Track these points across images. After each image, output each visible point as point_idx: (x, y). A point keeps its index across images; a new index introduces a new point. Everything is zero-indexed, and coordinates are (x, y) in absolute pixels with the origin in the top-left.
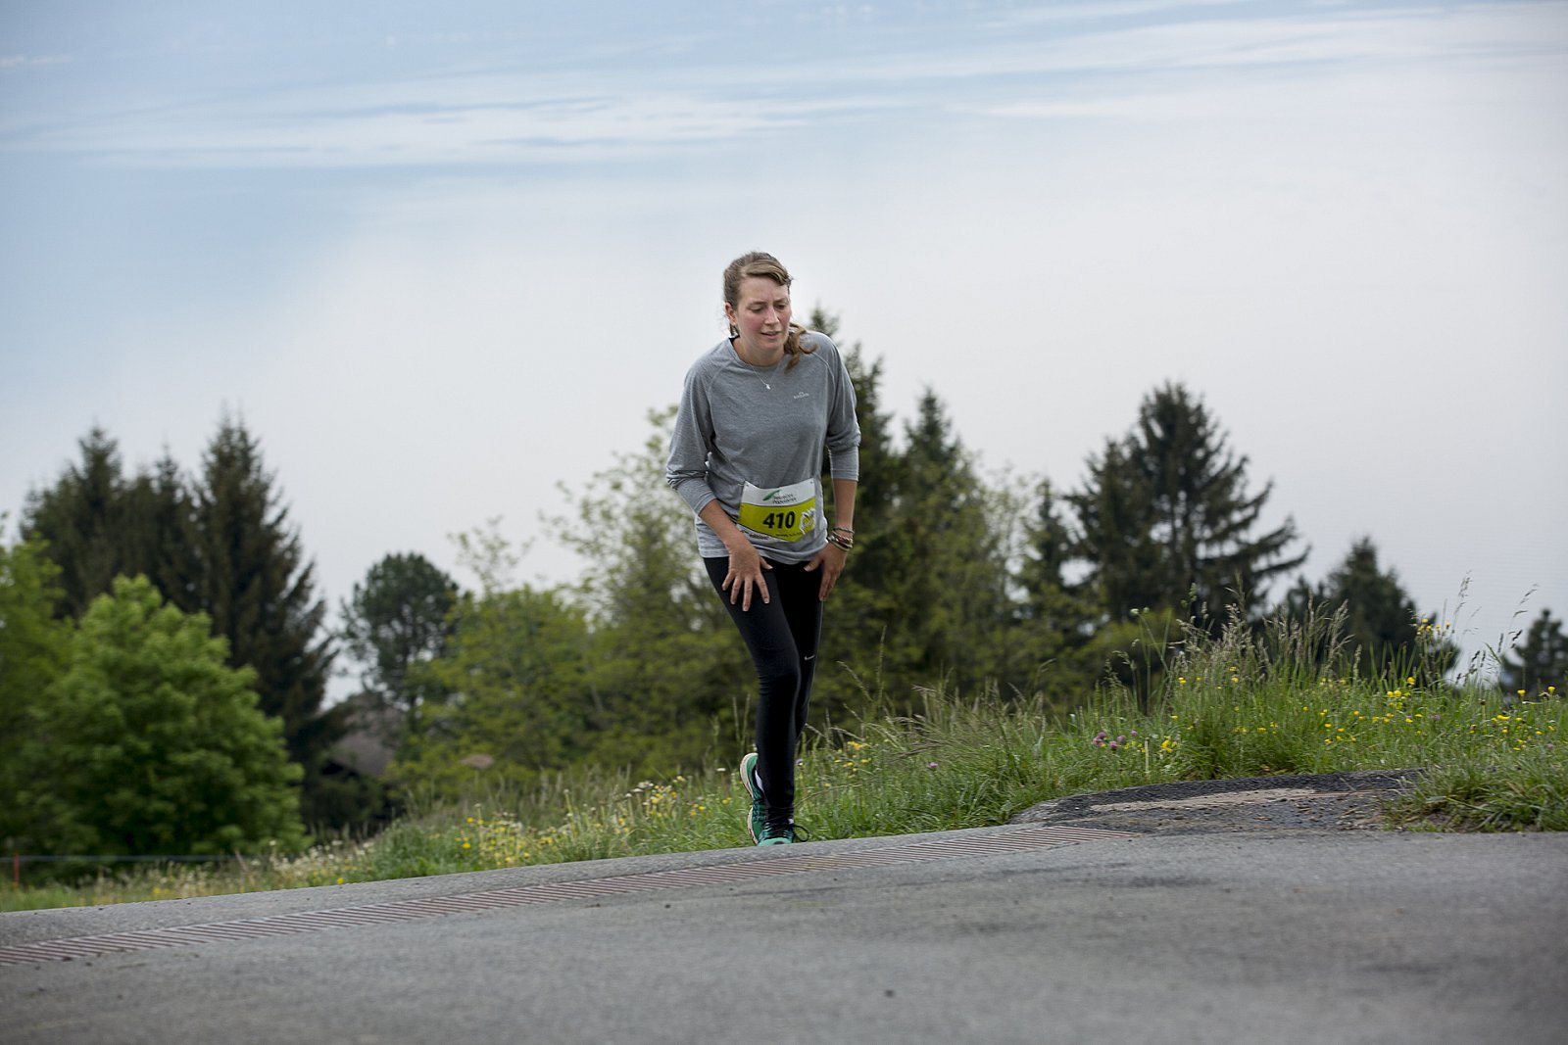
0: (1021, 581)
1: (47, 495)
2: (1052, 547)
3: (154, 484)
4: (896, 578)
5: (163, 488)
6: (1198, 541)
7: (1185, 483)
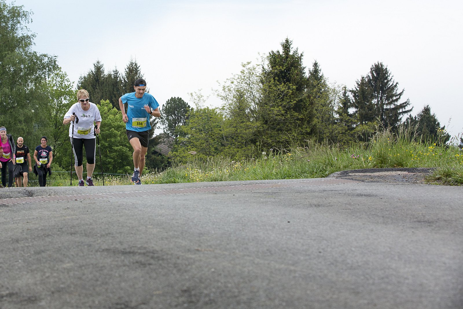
0: (337, 112)
1: (85, 78)
2: (346, 104)
3: (112, 76)
4: (304, 110)
5: (115, 77)
6: (384, 104)
7: (382, 89)
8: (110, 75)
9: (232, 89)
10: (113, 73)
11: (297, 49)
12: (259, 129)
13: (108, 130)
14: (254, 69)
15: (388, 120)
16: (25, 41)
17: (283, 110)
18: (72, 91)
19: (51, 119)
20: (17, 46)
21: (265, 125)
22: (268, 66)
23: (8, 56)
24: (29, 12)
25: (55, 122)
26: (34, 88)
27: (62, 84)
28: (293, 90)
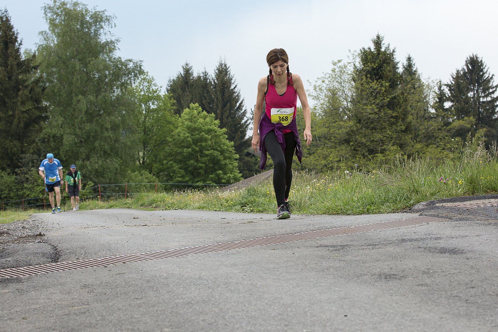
0: (432, 107)
1: (173, 80)
2: (441, 98)
3: (202, 78)
4: (399, 107)
5: (204, 79)
6: (480, 97)
7: (477, 81)
8: (199, 77)
9: (323, 88)
10: (202, 75)
11: (389, 45)
12: (352, 129)
13: (199, 134)
14: (345, 67)
15: (485, 113)
16: (109, 47)
17: (377, 109)
18: (160, 96)
19: (139, 125)
20: (100, 52)
21: (358, 125)
22: (360, 64)
23: (92, 62)
24: (112, 16)
25: (143, 128)
26: (120, 94)
27: (149, 89)
28: (386, 87)
